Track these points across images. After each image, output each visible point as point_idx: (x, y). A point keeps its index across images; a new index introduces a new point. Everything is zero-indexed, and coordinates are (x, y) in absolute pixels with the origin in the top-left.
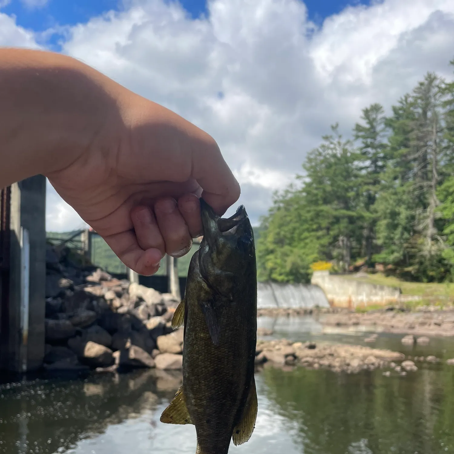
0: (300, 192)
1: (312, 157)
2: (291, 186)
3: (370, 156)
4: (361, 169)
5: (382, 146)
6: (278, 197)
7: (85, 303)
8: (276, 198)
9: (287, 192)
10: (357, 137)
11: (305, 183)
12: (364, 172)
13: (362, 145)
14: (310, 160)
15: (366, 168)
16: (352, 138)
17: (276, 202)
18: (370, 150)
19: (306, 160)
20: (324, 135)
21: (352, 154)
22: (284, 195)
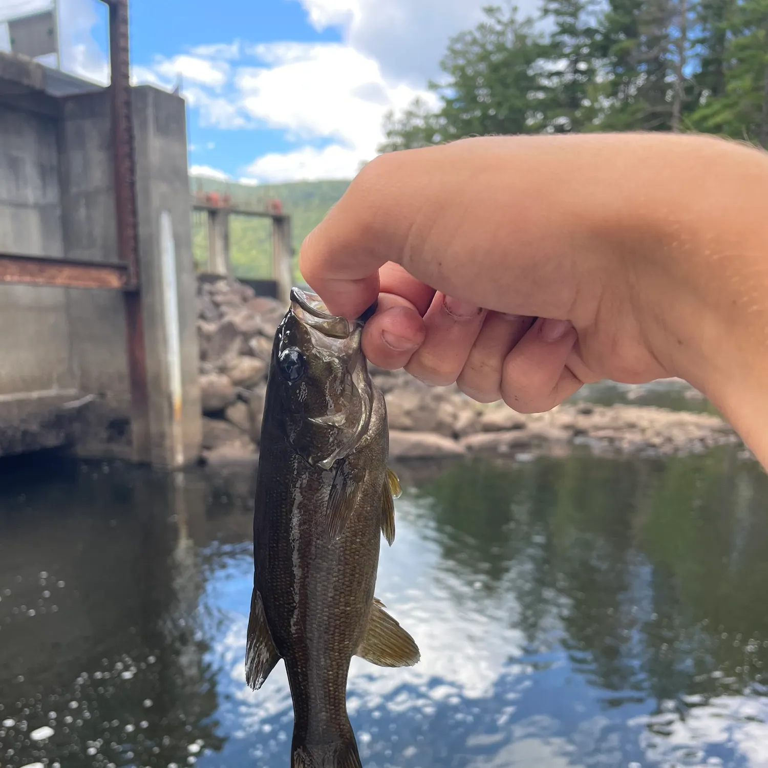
0: (437, 116)
1: (459, 47)
2: (417, 102)
3: (567, 50)
4: (551, 75)
5: (589, 32)
6: (394, 124)
7: (237, 344)
8: (390, 127)
9: (410, 114)
10: (546, 12)
11: (443, 98)
12: (554, 82)
13: (555, 29)
14: (454, 52)
15: (559, 74)
16: (537, 14)
17: (389, 134)
18: (566, 38)
19: (446, 52)
20: (486, 5)
21: (536, 45)
22: (405, 122)
